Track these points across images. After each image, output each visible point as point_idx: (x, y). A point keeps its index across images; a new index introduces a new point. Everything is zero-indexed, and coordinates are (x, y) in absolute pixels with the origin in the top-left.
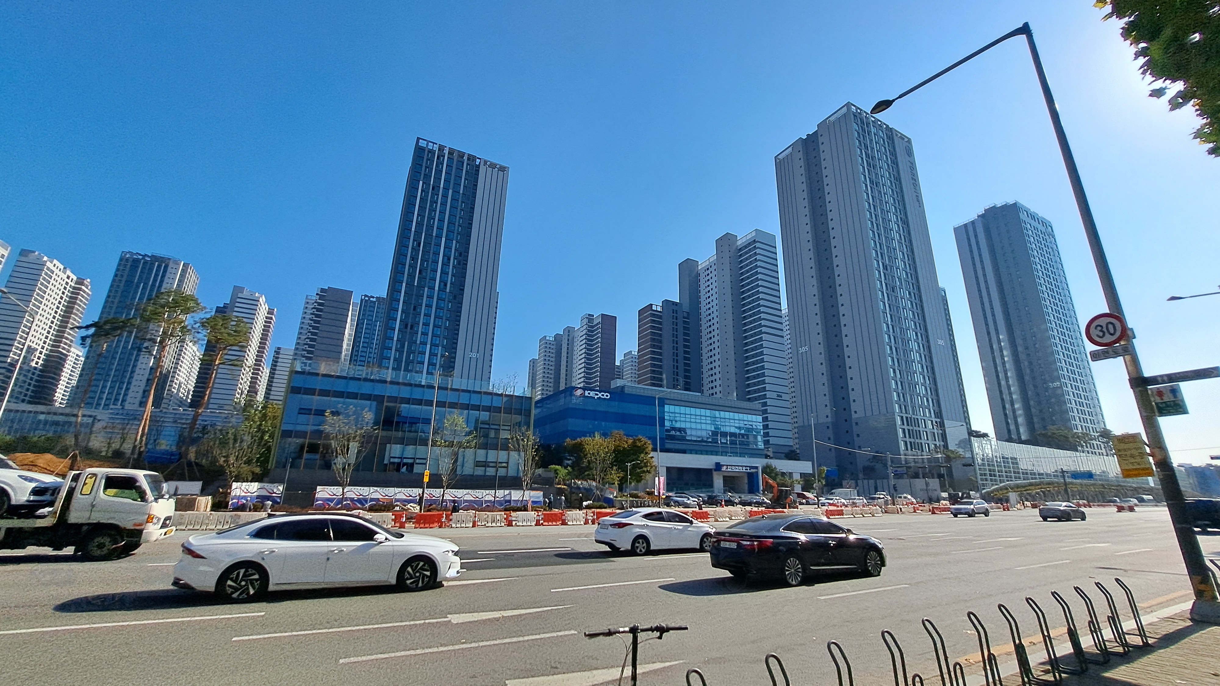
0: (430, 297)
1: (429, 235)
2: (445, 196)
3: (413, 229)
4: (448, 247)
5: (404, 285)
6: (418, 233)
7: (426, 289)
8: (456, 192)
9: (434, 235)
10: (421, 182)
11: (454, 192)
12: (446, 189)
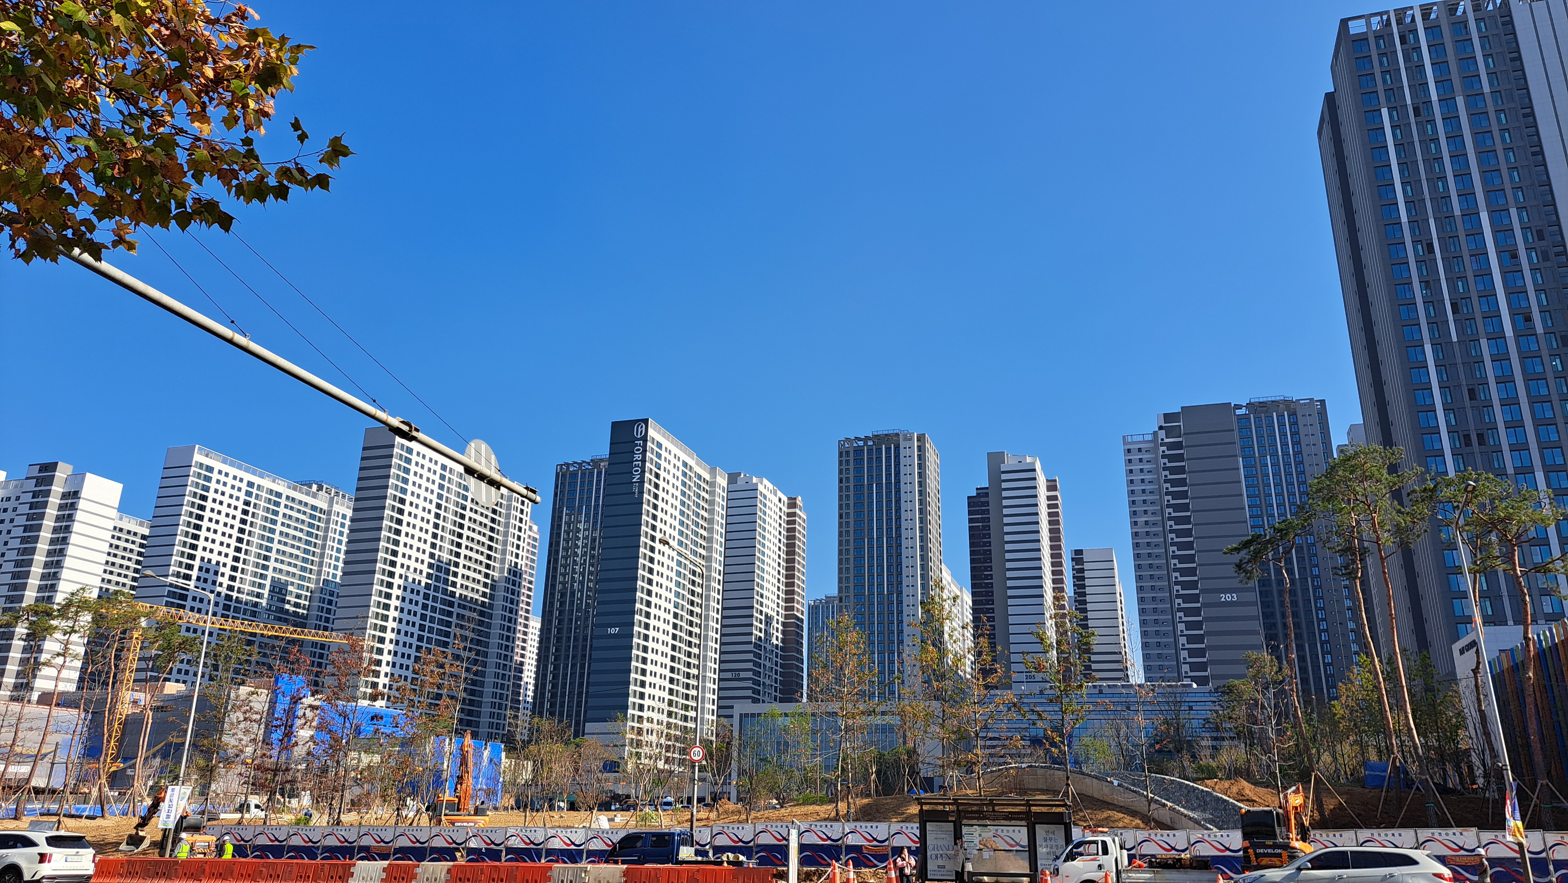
0: (1500, 358)
1: (1445, 219)
2: (1451, 118)
3: (1404, 219)
4: (1502, 231)
5: (1428, 348)
6: (1418, 223)
7: (1484, 342)
8: (1474, 97)
9: (1457, 212)
10: (1385, 112)
11: (1467, 97)
12: (1447, 100)
